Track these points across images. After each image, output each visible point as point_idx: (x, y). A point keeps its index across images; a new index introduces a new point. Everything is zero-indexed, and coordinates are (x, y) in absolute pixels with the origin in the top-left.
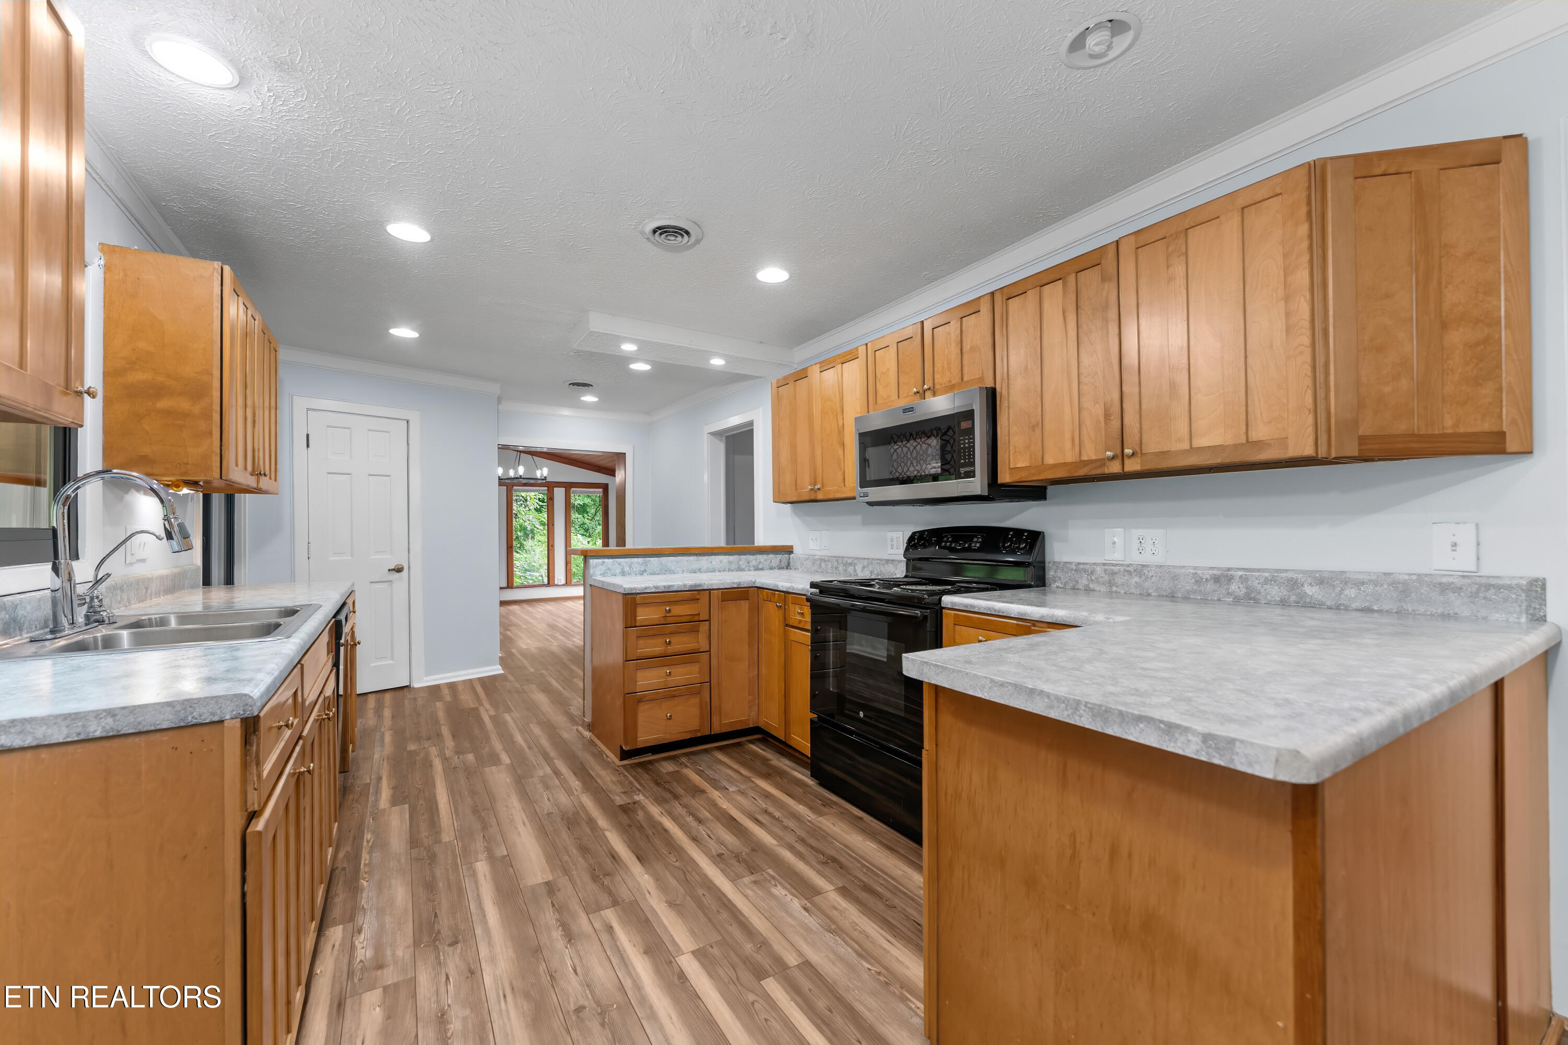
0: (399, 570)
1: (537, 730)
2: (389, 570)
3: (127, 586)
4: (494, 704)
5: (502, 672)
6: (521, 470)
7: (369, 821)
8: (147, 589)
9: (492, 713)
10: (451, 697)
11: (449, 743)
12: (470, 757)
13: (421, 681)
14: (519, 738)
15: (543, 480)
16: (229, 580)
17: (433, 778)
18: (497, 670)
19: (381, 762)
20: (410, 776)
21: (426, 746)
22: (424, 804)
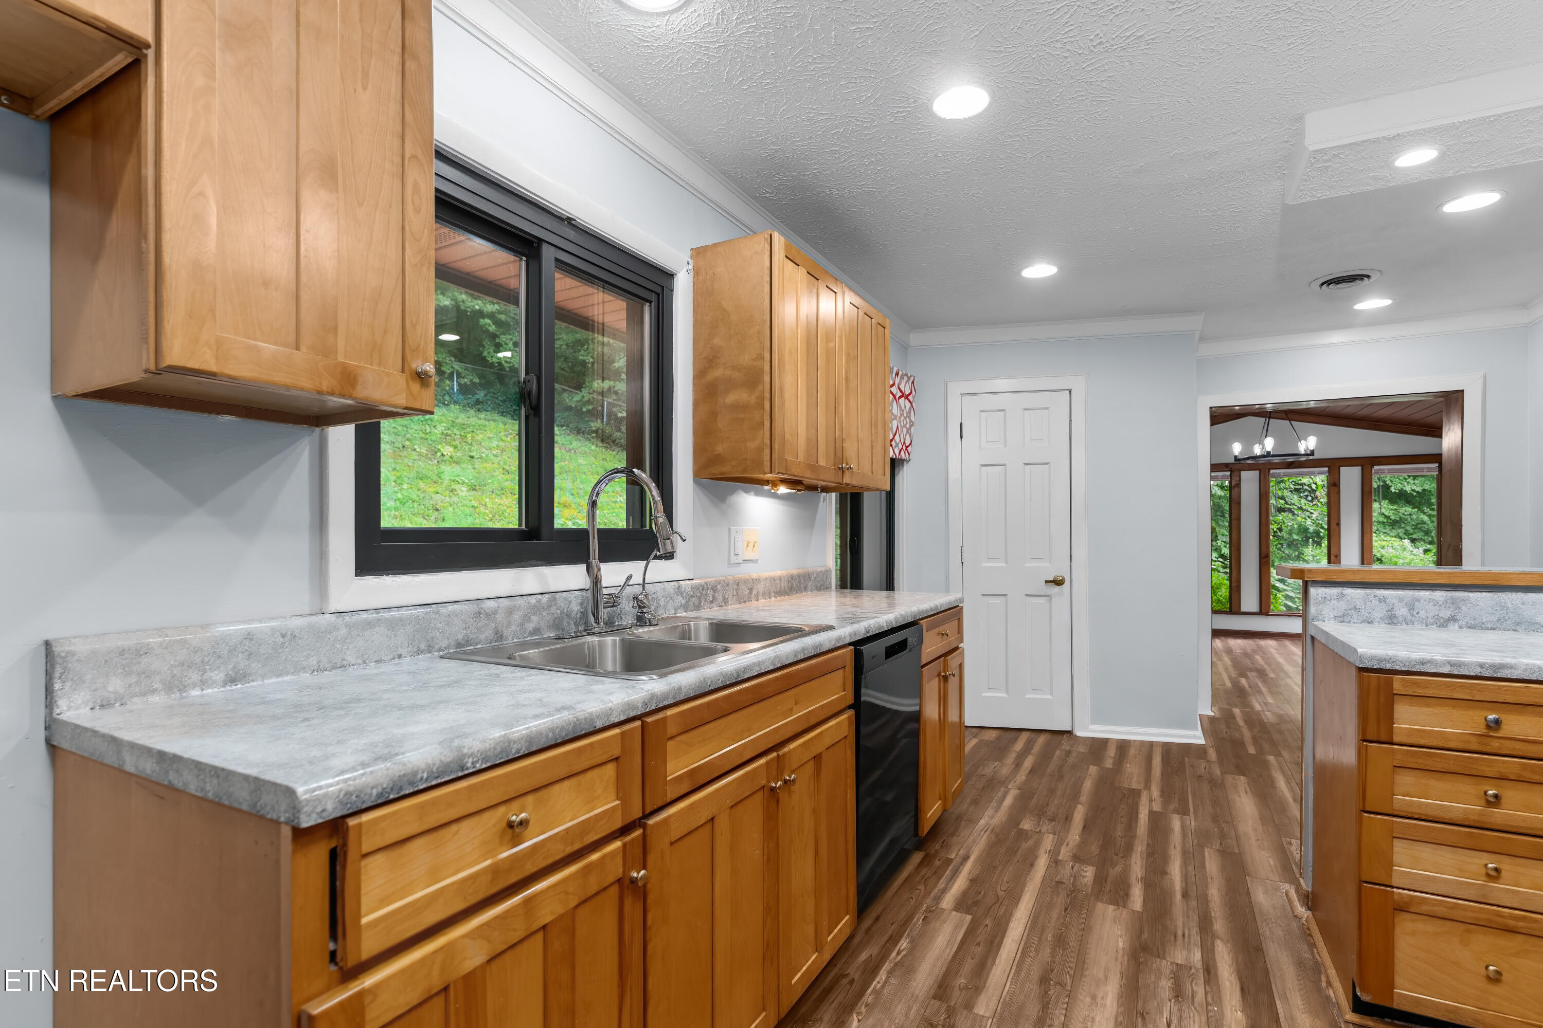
0: (1058, 582)
1: (1212, 865)
2: (1047, 582)
3: (723, 586)
4: (1167, 793)
5: (1202, 742)
6: (1269, 444)
7: (918, 920)
8: (751, 590)
9: (1157, 807)
10: (1113, 763)
11: (1074, 836)
12: (1089, 873)
13: (1087, 730)
14: (1175, 869)
15: (1308, 455)
16: (889, 584)
17: (1024, 886)
18: (1195, 737)
19: (982, 833)
20: (1000, 868)
21: (1044, 830)
22: (990, 926)
